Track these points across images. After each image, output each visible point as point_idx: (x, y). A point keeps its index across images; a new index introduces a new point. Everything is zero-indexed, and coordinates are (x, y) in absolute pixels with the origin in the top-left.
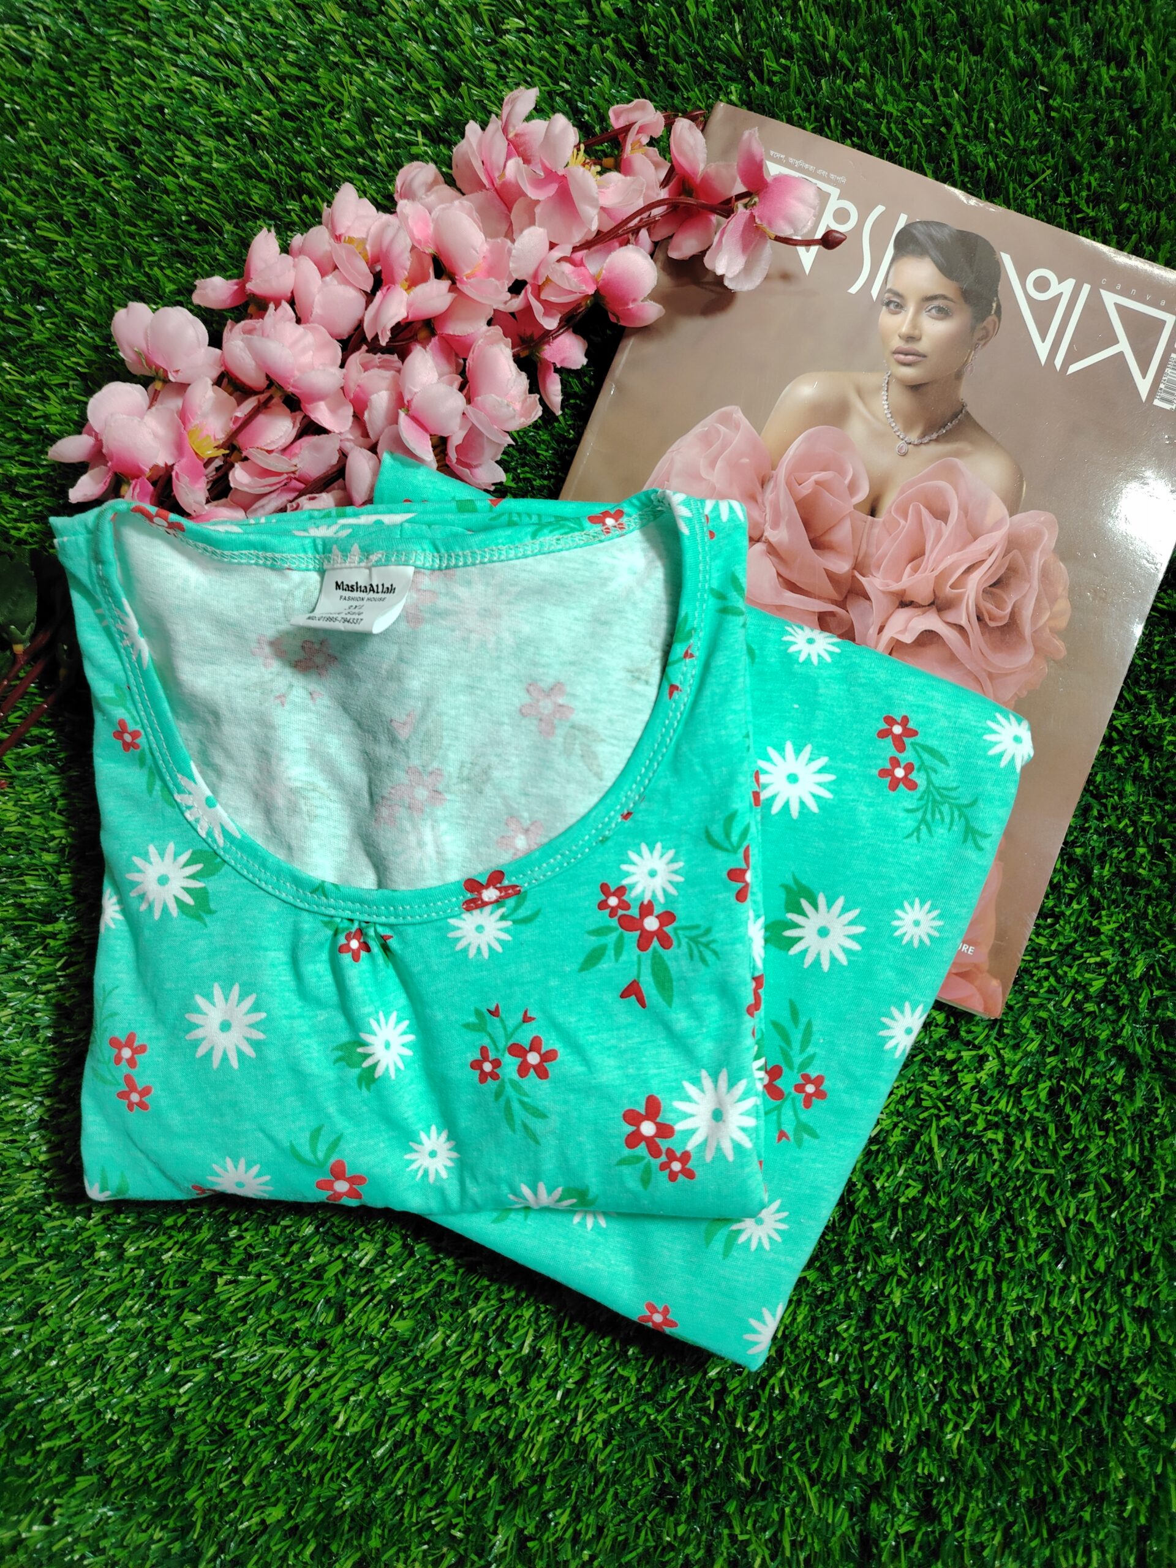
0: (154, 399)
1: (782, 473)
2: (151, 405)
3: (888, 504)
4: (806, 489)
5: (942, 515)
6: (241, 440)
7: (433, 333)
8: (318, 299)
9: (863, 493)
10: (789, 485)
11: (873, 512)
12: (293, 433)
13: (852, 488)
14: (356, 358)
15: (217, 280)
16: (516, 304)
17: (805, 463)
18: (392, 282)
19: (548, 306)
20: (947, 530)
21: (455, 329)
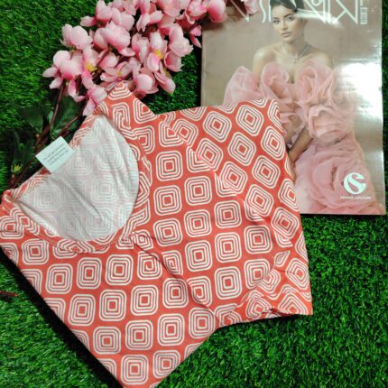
0: (72, 55)
1: (262, 81)
2: (71, 58)
3: (296, 78)
4: (271, 83)
5: (313, 76)
6: (101, 65)
7: (157, 28)
8: (120, 19)
9: (288, 78)
10: (266, 83)
11: (293, 82)
12: (116, 62)
13: (284, 77)
14: (135, 37)
15: (87, 18)
16: (182, 17)
17: (268, 75)
18: (144, 12)
19: (192, 17)
20: (316, 80)
21: (164, 26)
